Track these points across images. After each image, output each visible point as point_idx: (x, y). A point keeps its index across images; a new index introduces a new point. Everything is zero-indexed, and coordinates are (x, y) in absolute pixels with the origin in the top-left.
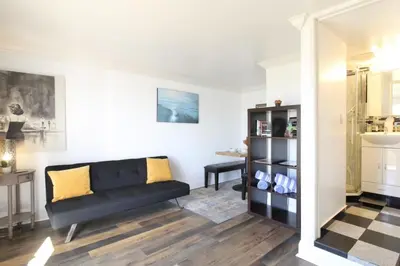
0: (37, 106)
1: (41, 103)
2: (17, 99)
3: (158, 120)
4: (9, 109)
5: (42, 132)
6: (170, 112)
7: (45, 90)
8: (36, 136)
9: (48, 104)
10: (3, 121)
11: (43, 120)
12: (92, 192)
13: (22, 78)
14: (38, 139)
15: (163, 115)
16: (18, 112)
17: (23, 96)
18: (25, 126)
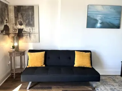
0: (27, 21)
1: (29, 20)
2: (20, 18)
3: (87, 27)
4: (18, 23)
5: (29, 33)
6: (96, 21)
7: (30, 13)
8: (27, 35)
9: (32, 20)
10: (16, 28)
11: (30, 28)
12: (44, 66)
13: (22, 8)
14: (28, 37)
15: (91, 23)
16: (21, 24)
17: (23, 17)
18: (23, 30)
